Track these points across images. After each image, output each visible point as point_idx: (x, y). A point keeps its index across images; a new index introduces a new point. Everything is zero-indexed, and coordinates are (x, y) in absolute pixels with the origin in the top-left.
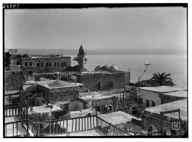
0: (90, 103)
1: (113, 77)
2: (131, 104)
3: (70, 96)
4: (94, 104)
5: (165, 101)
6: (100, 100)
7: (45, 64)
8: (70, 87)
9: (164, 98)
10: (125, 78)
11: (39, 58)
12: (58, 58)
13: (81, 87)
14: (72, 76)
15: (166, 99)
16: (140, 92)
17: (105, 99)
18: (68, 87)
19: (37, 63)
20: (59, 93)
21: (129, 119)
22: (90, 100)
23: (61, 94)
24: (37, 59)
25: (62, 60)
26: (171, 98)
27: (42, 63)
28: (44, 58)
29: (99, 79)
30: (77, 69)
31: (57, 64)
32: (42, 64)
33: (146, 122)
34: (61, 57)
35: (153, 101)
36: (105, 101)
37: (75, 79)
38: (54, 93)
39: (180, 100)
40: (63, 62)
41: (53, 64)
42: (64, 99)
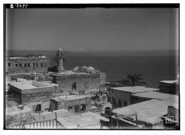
0: (63, 104)
1: (89, 77)
2: (104, 104)
3: (43, 97)
4: (67, 105)
5: (133, 101)
6: (73, 101)
7: (23, 65)
8: (43, 88)
9: (133, 99)
10: (100, 78)
11: (18, 59)
12: (37, 59)
13: (56, 87)
14: (48, 77)
15: (135, 100)
16: (113, 92)
17: (78, 100)
18: (41, 88)
19: (16, 63)
20: (31, 94)
21: (97, 120)
22: (63, 101)
23: (33, 95)
24: (15, 60)
25: (41, 61)
26: (139, 99)
27: (20, 63)
28: (23, 59)
29: (75, 80)
30: (55, 69)
31: (35, 65)
32: (20, 65)
33: (113, 124)
34: (40, 58)
35: (126, 101)
36: (78, 101)
37: (52, 79)
38: (27, 94)
39: (148, 100)
40: (41, 62)
41: (31, 65)
42: (37, 99)
